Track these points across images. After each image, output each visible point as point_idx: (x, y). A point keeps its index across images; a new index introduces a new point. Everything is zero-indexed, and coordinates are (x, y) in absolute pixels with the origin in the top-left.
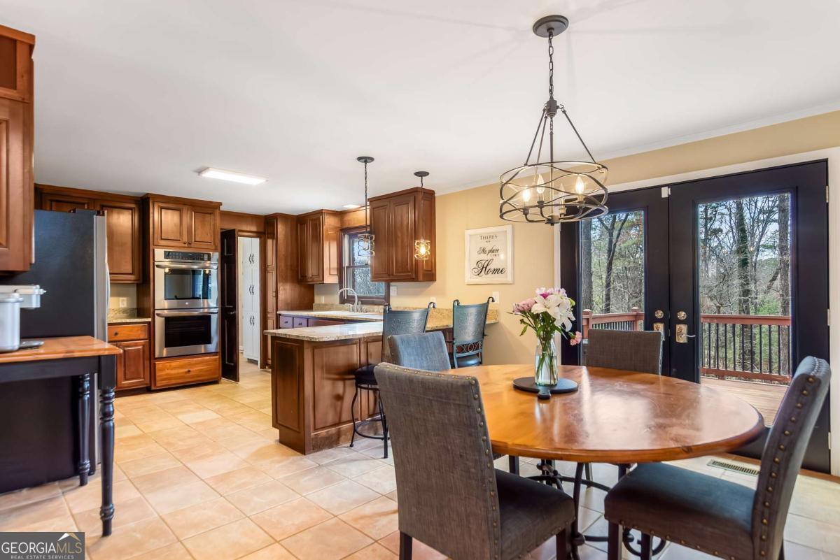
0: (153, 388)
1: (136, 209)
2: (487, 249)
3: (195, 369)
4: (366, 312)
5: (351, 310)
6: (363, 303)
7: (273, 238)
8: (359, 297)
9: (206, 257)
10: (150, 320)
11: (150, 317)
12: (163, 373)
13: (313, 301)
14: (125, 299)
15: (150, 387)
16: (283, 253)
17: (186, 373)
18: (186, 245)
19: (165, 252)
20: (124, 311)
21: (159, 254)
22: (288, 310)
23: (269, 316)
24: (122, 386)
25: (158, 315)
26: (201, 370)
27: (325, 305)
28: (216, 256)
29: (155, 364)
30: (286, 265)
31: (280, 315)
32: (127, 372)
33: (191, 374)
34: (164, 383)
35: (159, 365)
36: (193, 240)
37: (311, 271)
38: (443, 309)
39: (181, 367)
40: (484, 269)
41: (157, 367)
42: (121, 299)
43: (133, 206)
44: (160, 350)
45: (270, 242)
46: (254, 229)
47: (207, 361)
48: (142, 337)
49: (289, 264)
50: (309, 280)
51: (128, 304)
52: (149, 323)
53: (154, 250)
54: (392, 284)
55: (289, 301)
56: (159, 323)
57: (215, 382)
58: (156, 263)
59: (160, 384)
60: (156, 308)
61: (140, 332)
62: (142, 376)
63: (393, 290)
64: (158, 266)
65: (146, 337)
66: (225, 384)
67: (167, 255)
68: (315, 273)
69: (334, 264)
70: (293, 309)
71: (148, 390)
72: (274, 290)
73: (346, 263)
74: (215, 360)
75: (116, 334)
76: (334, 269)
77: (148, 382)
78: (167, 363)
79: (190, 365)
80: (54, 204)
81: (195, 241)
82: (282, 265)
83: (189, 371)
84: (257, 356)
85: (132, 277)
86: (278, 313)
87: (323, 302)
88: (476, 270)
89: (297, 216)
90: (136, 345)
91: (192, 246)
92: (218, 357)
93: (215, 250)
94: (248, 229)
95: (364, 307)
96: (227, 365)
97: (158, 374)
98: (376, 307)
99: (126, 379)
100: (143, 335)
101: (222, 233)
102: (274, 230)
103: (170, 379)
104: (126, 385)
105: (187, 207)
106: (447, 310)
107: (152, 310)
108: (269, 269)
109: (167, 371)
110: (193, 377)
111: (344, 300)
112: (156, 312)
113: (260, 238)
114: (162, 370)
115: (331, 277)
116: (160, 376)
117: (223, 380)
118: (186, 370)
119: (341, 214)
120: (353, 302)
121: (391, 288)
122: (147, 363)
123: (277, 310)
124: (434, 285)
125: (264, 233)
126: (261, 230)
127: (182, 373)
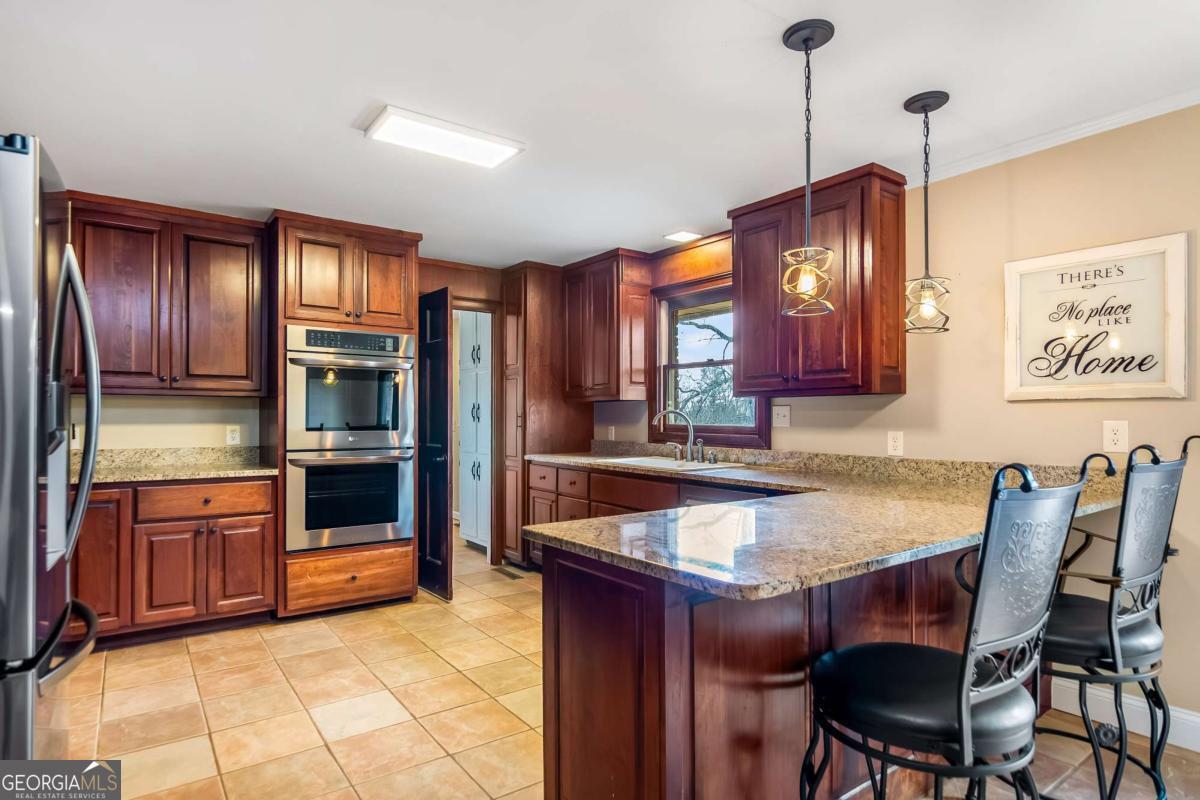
0: (280, 615)
1: (257, 247)
2: (1086, 308)
3: (366, 574)
4: (716, 461)
5: (678, 455)
6: (708, 442)
7: (517, 314)
8: (697, 429)
9: (389, 343)
10: (275, 472)
11: (275, 467)
12: (303, 583)
13: (590, 435)
14: (237, 427)
15: (276, 610)
16: (536, 341)
17: (347, 581)
18: (350, 319)
19: (308, 332)
20: (236, 451)
21: (295, 336)
22: (544, 452)
23: (508, 463)
24: (219, 610)
25: (292, 462)
26: (375, 576)
27: (617, 444)
28: (408, 344)
29: (285, 564)
30: (542, 365)
31: (530, 462)
32: (228, 579)
33: (358, 583)
34: (304, 602)
35: (294, 566)
36: (365, 310)
37: (592, 377)
38: (928, 462)
39: (337, 570)
40: (1072, 361)
41: (289, 570)
42: (229, 428)
43: (249, 240)
44: (297, 535)
45: (511, 321)
46: (482, 295)
47: (391, 556)
48: (259, 508)
49: (548, 362)
50: (588, 393)
51: (241, 440)
52: (274, 478)
53: (286, 327)
54: (778, 400)
55: (546, 436)
56: (296, 479)
57: (406, 599)
58: (290, 355)
59: (294, 605)
60: (288, 448)
61: (256, 497)
62: (259, 590)
63: (781, 412)
64: (293, 361)
65: (268, 508)
66: (426, 602)
67: (313, 338)
68: (600, 378)
69: (639, 362)
70: (553, 451)
71: (271, 617)
72: (520, 413)
73: (663, 360)
74: (406, 555)
75: (207, 502)
76: (638, 371)
77: (270, 600)
78: (310, 563)
79: (357, 565)
80: (89, 230)
81: (368, 311)
82: (535, 363)
83: (354, 578)
84: (485, 538)
85: (245, 384)
86: (527, 457)
87: (612, 437)
88: (1043, 364)
89: (564, 267)
90: (247, 525)
91: (363, 320)
92: (410, 548)
93: (408, 329)
94: (471, 296)
95: (709, 451)
96: (429, 562)
97: (291, 585)
98: (737, 451)
99: (226, 597)
100: (263, 504)
101: (420, 298)
102: (520, 299)
103: (314, 595)
104: (225, 610)
105: (353, 239)
106: (941, 464)
107: (280, 452)
108: (508, 372)
109: (310, 579)
110: (361, 589)
111: (661, 436)
112: (290, 456)
113: (493, 312)
114: (300, 576)
115: (634, 387)
116: (294, 590)
117: (422, 593)
118: (349, 576)
119: (653, 259)
120: (684, 441)
121: (775, 410)
122: (269, 562)
123: (524, 453)
124: (900, 404)
125: (500, 303)
126: (496, 297)
127: (339, 582)
